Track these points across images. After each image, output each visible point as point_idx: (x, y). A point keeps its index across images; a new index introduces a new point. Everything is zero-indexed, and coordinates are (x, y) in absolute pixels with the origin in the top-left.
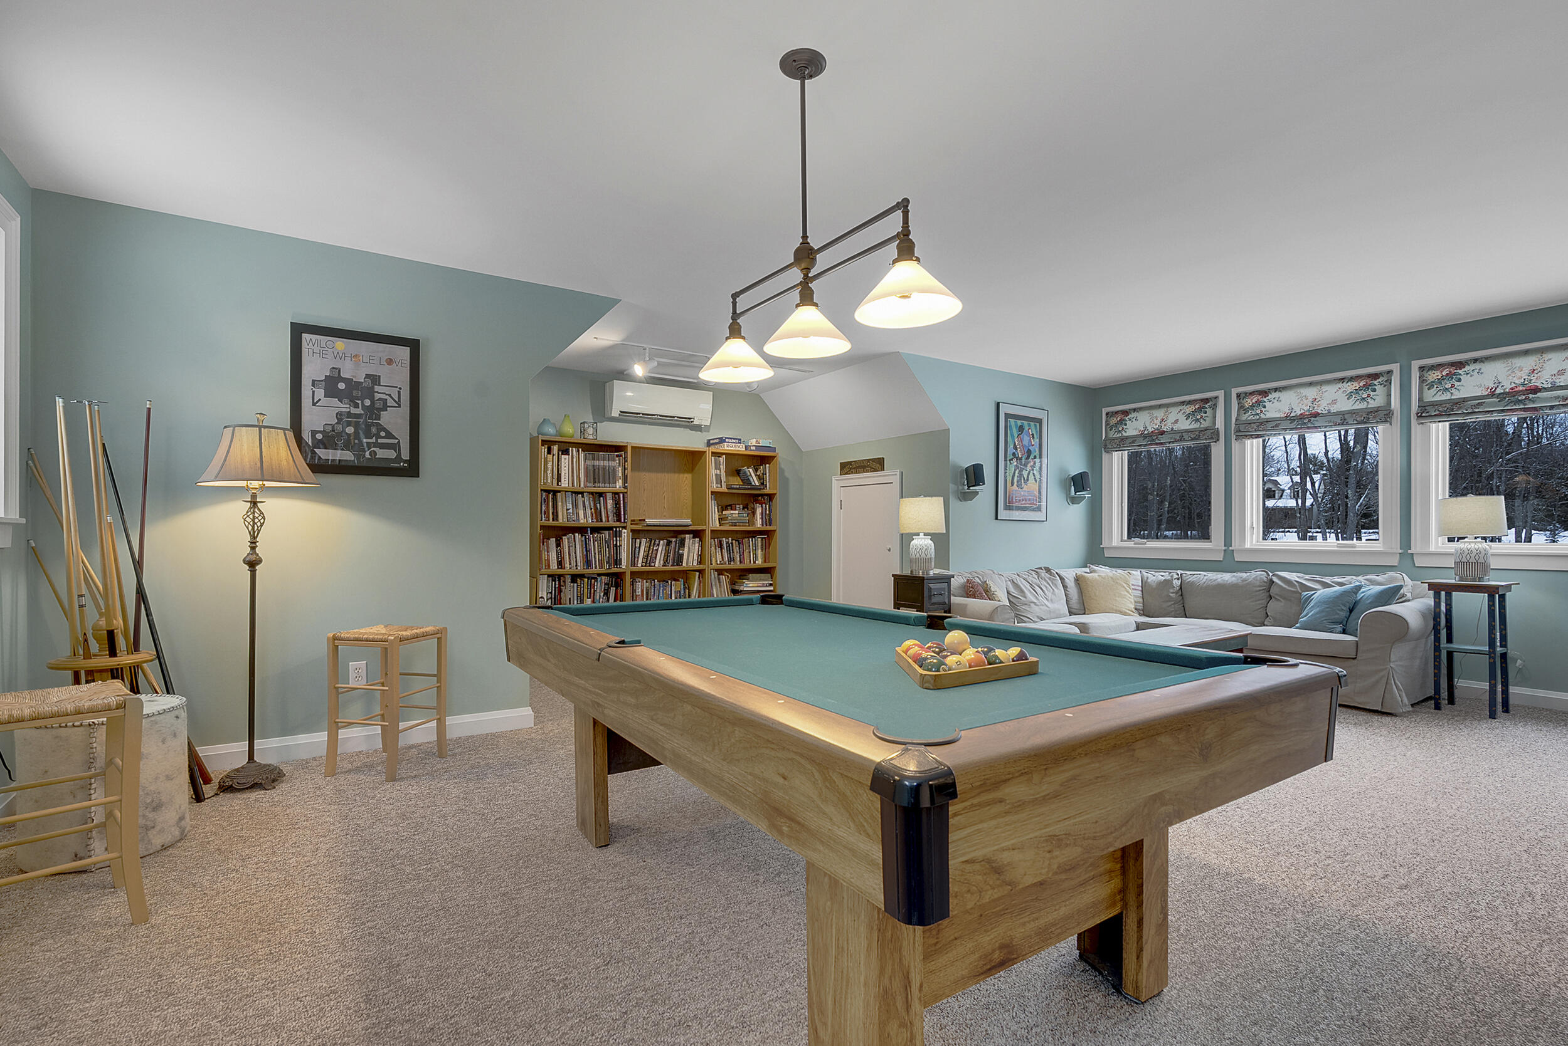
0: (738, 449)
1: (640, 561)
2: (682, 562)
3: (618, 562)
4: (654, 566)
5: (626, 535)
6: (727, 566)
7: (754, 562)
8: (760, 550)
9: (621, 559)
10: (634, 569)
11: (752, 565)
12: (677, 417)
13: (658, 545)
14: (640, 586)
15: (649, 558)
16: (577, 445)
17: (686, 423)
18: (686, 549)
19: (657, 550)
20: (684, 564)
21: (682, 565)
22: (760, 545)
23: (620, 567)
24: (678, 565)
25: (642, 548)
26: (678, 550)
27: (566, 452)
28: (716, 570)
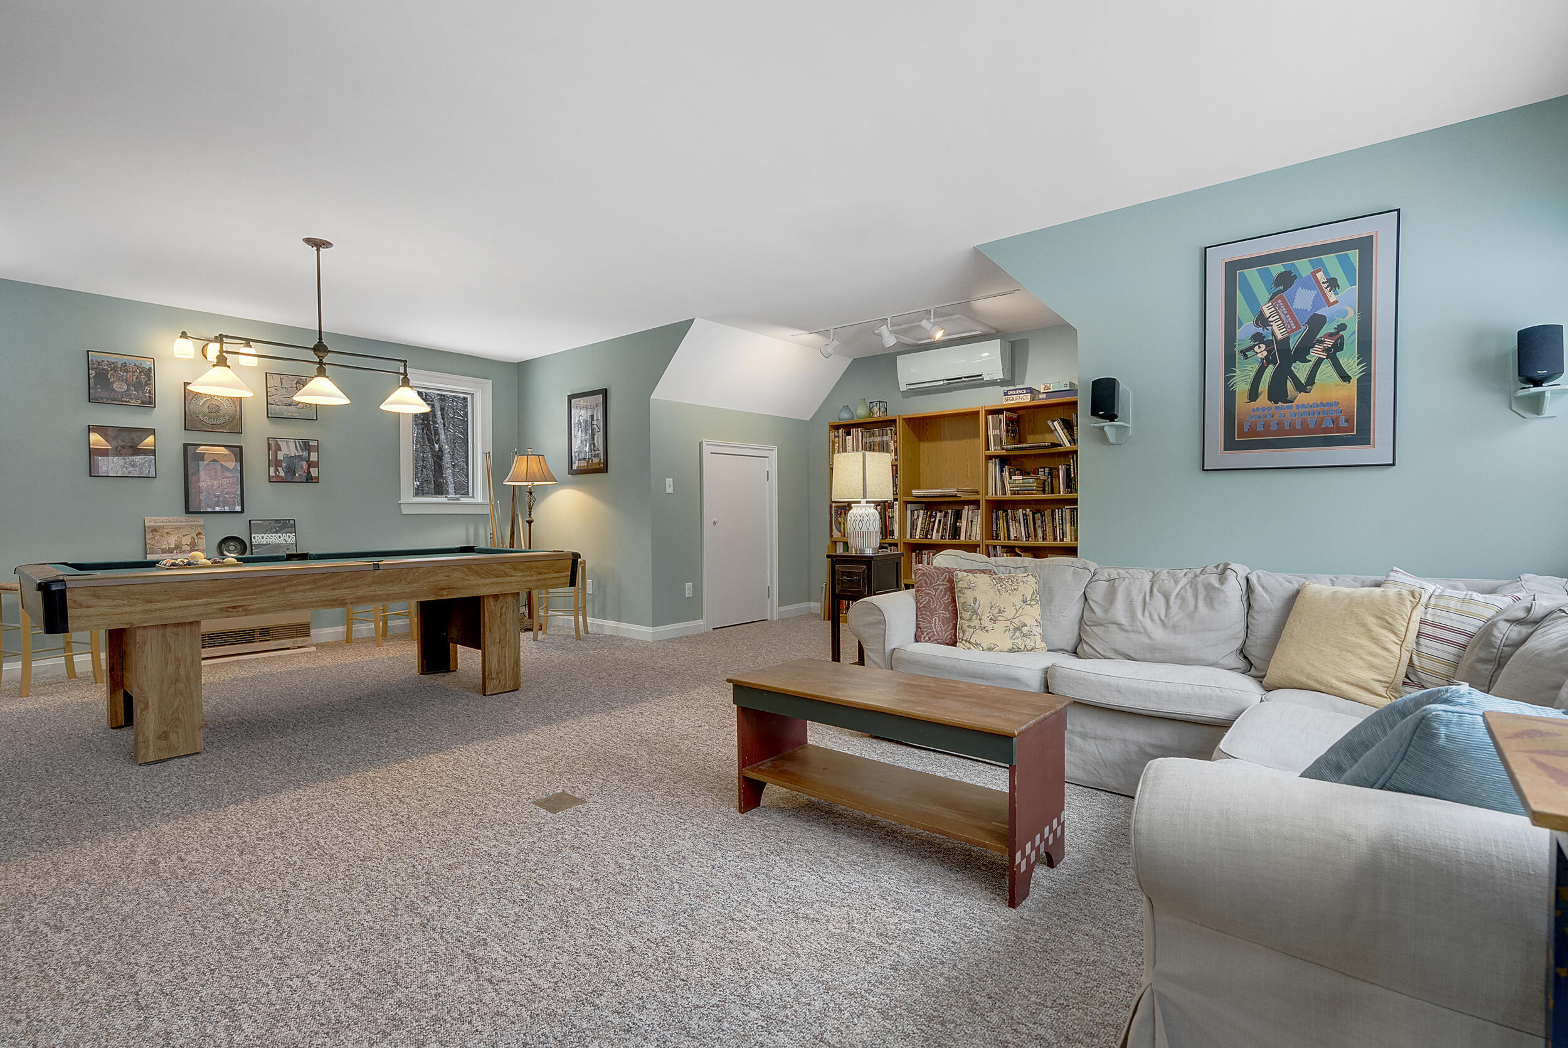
0: (1020, 401)
1: (918, 533)
2: (959, 536)
3: (892, 533)
4: (931, 538)
5: (897, 506)
6: (1024, 542)
7: (1062, 540)
8: (1068, 525)
9: (893, 530)
10: (912, 541)
11: (1058, 543)
12: (965, 377)
13: (935, 517)
14: (926, 559)
15: (927, 532)
16: (857, 425)
17: (975, 382)
18: (964, 522)
19: (934, 522)
20: (962, 538)
21: (959, 539)
22: (1068, 517)
23: (893, 538)
24: (955, 538)
25: (920, 519)
26: (956, 522)
27: (848, 434)
28: (1003, 547)
